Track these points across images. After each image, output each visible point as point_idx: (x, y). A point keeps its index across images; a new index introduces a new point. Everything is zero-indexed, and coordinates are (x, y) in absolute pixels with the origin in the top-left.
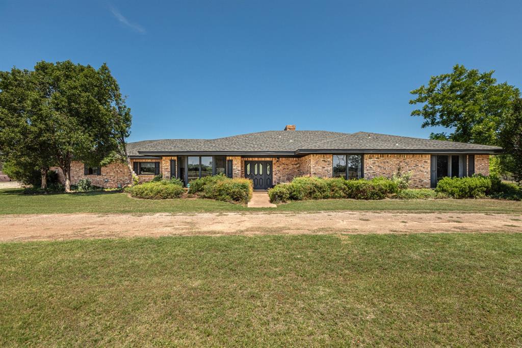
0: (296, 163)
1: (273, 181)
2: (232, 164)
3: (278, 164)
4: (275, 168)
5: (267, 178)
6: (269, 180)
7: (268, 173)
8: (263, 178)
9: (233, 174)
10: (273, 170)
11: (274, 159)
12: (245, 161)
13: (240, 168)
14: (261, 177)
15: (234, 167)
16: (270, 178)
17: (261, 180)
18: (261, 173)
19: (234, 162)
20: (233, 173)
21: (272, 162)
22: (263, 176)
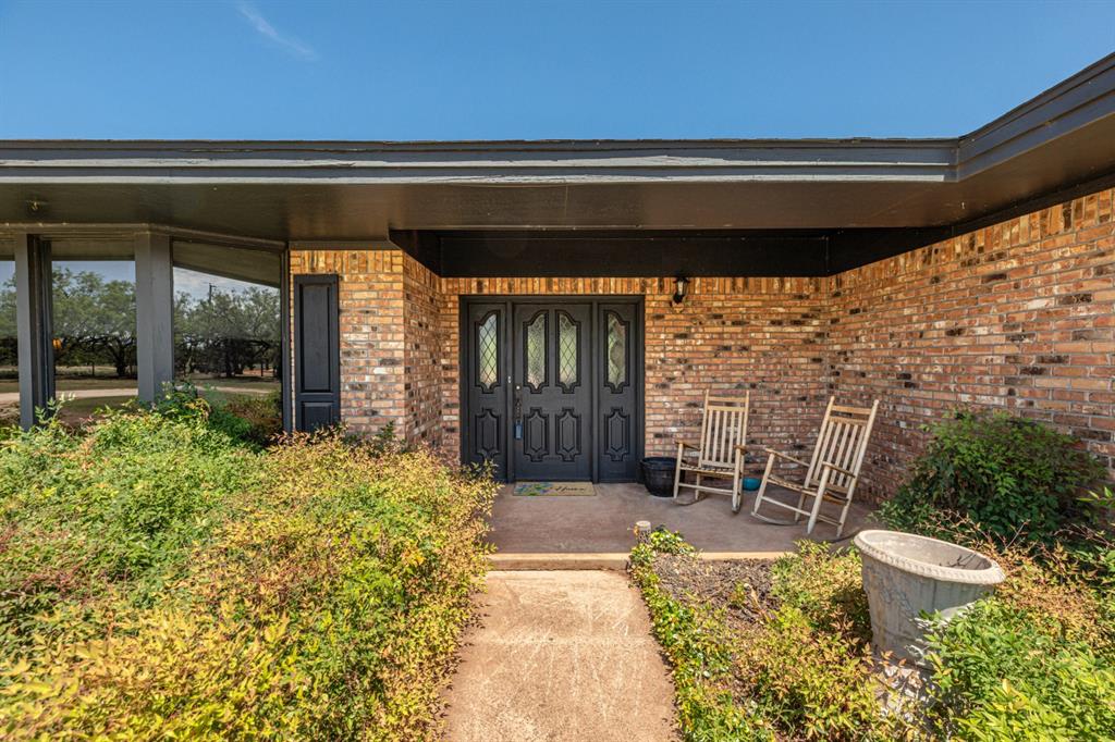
0: (801, 308)
1: (650, 430)
2: (333, 312)
3: (678, 318)
4: (659, 345)
5: (606, 410)
6: (616, 422)
7: (615, 373)
8: (582, 408)
9: (346, 394)
10: (652, 356)
11: (654, 282)
12: (467, 303)
13: (397, 345)
14: (568, 401)
15: (347, 337)
16: (629, 410)
17: (568, 421)
18: (567, 372)
19: (354, 295)
20: (347, 379)
21: (638, 303)
22: (583, 390)
